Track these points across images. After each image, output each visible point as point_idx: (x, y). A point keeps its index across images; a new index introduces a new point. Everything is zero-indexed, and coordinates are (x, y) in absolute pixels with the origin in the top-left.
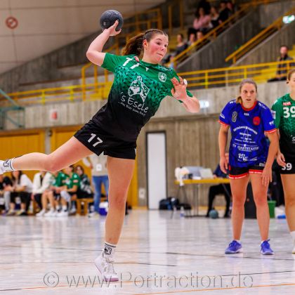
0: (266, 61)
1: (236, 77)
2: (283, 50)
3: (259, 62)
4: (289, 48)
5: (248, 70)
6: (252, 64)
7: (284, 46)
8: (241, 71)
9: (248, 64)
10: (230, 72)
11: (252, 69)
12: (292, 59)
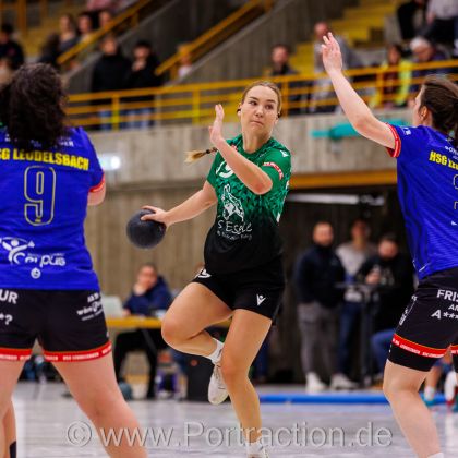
0: (240, 77)
1: (178, 108)
2: (279, 53)
3: (225, 77)
4: (290, 51)
5: (202, 93)
6: (211, 80)
7: (279, 45)
8: (188, 95)
9: (204, 80)
10: (165, 97)
11: (211, 92)
12: (296, 73)
